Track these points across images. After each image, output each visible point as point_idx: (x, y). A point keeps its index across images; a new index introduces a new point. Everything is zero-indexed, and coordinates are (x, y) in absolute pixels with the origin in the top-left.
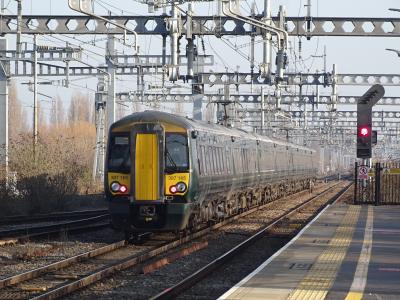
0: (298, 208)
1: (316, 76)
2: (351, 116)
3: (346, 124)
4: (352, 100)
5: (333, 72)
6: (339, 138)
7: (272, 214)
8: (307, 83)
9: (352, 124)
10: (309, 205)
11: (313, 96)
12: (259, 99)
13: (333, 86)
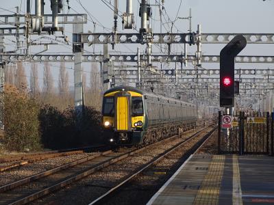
0: (165, 154)
1: (183, 36)
2: (214, 73)
3: (210, 80)
4: (215, 59)
5: (198, 32)
6: (205, 92)
7: (140, 160)
8: (174, 42)
9: (215, 80)
10: (177, 150)
11: (182, 56)
12: (136, 58)
13: (198, 44)
